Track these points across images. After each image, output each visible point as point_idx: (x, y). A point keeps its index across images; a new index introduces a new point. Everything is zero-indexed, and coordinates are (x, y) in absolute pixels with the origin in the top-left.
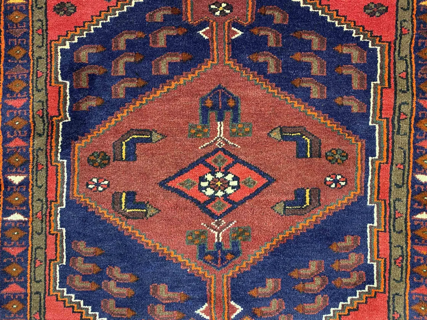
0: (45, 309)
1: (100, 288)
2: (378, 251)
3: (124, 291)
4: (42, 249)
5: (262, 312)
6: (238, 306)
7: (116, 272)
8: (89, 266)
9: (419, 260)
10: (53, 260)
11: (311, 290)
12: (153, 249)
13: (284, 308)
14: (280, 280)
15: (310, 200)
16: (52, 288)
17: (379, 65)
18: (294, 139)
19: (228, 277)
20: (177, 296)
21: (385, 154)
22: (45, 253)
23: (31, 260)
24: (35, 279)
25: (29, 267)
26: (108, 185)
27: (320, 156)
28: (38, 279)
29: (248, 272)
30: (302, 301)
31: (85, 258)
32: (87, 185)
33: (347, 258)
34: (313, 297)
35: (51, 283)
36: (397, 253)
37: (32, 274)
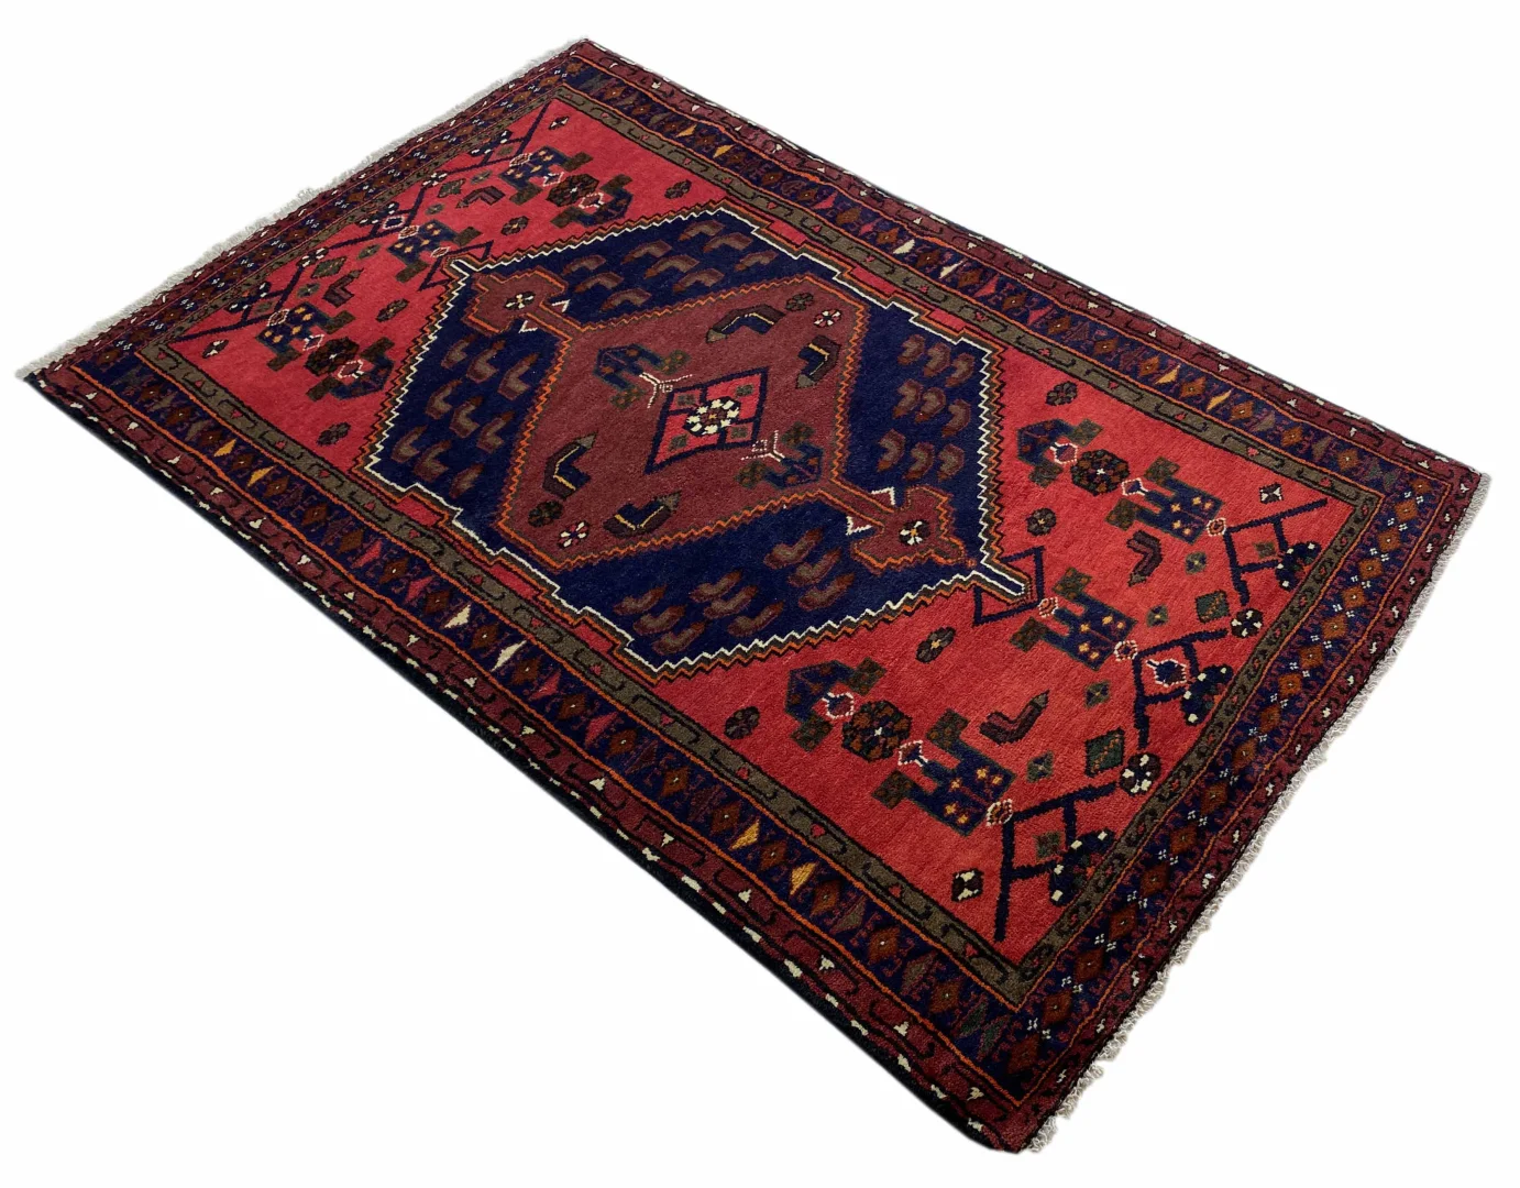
0: (666, 703)
1: (709, 621)
2: (950, 328)
3: (741, 596)
4: (582, 650)
5: (916, 472)
6: (885, 490)
7: (707, 590)
8: (667, 615)
9: (996, 300)
10: (613, 648)
11: (935, 410)
12: (718, 531)
13: (932, 446)
14: (892, 430)
15: (824, 349)
16: (649, 678)
17: (738, 218)
18: (739, 324)
19: (837, 479)
20: (805, 542)
21: (842, 264)
22: (593, 650)
23: (583, 675)
24: (613, 688)
25: (589, 684)
26: (587, 525)
27: (782, 315)
28: (618, 685)
29: (849, 458)
30: (941, 426)
31: (650, 611)
32: (561, 546)
33: (930, 358)
34: (946, 413)
35: (641, 672)
36: (968, 313)
37: (603, 686)
